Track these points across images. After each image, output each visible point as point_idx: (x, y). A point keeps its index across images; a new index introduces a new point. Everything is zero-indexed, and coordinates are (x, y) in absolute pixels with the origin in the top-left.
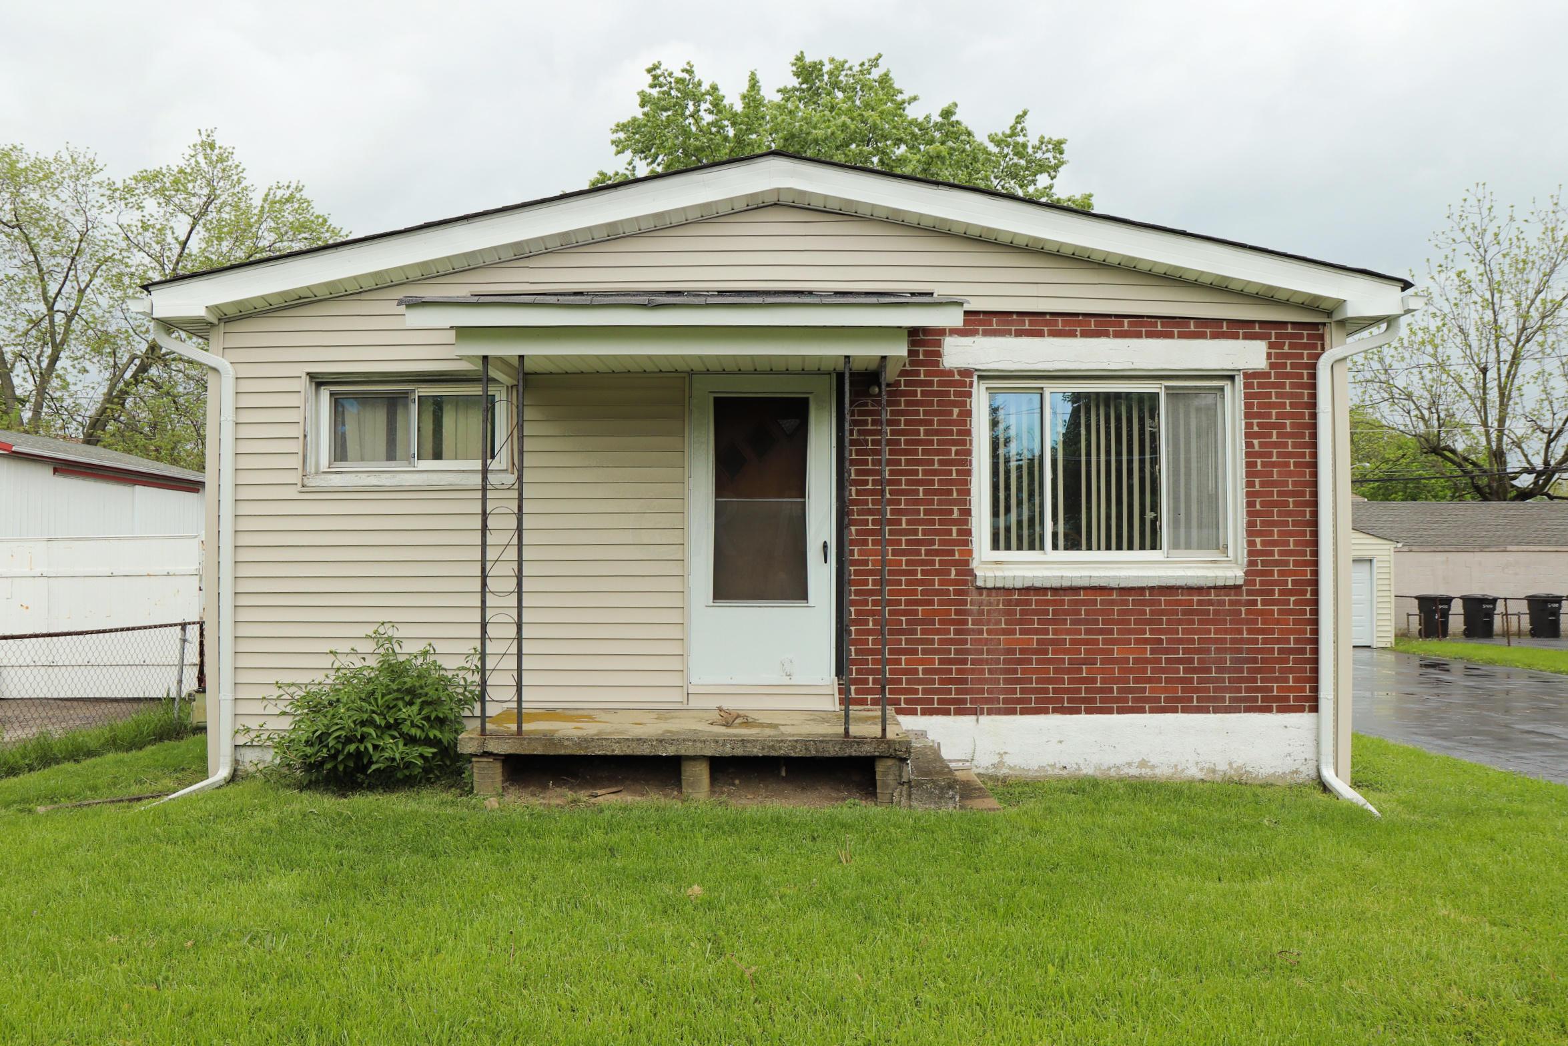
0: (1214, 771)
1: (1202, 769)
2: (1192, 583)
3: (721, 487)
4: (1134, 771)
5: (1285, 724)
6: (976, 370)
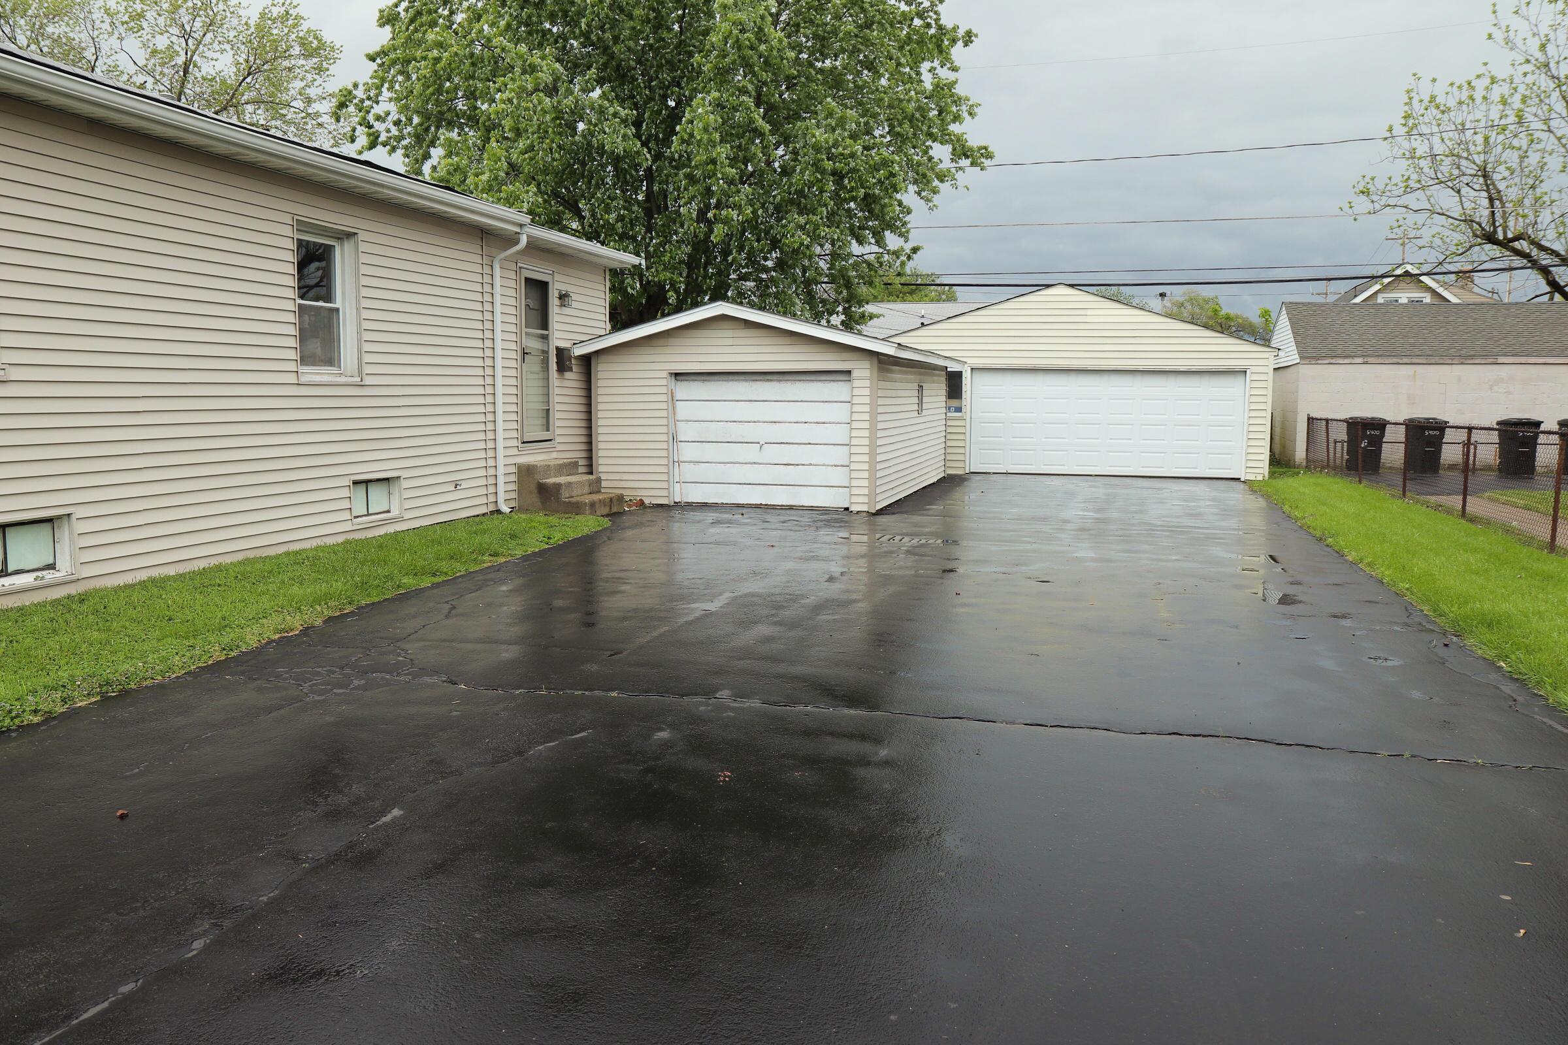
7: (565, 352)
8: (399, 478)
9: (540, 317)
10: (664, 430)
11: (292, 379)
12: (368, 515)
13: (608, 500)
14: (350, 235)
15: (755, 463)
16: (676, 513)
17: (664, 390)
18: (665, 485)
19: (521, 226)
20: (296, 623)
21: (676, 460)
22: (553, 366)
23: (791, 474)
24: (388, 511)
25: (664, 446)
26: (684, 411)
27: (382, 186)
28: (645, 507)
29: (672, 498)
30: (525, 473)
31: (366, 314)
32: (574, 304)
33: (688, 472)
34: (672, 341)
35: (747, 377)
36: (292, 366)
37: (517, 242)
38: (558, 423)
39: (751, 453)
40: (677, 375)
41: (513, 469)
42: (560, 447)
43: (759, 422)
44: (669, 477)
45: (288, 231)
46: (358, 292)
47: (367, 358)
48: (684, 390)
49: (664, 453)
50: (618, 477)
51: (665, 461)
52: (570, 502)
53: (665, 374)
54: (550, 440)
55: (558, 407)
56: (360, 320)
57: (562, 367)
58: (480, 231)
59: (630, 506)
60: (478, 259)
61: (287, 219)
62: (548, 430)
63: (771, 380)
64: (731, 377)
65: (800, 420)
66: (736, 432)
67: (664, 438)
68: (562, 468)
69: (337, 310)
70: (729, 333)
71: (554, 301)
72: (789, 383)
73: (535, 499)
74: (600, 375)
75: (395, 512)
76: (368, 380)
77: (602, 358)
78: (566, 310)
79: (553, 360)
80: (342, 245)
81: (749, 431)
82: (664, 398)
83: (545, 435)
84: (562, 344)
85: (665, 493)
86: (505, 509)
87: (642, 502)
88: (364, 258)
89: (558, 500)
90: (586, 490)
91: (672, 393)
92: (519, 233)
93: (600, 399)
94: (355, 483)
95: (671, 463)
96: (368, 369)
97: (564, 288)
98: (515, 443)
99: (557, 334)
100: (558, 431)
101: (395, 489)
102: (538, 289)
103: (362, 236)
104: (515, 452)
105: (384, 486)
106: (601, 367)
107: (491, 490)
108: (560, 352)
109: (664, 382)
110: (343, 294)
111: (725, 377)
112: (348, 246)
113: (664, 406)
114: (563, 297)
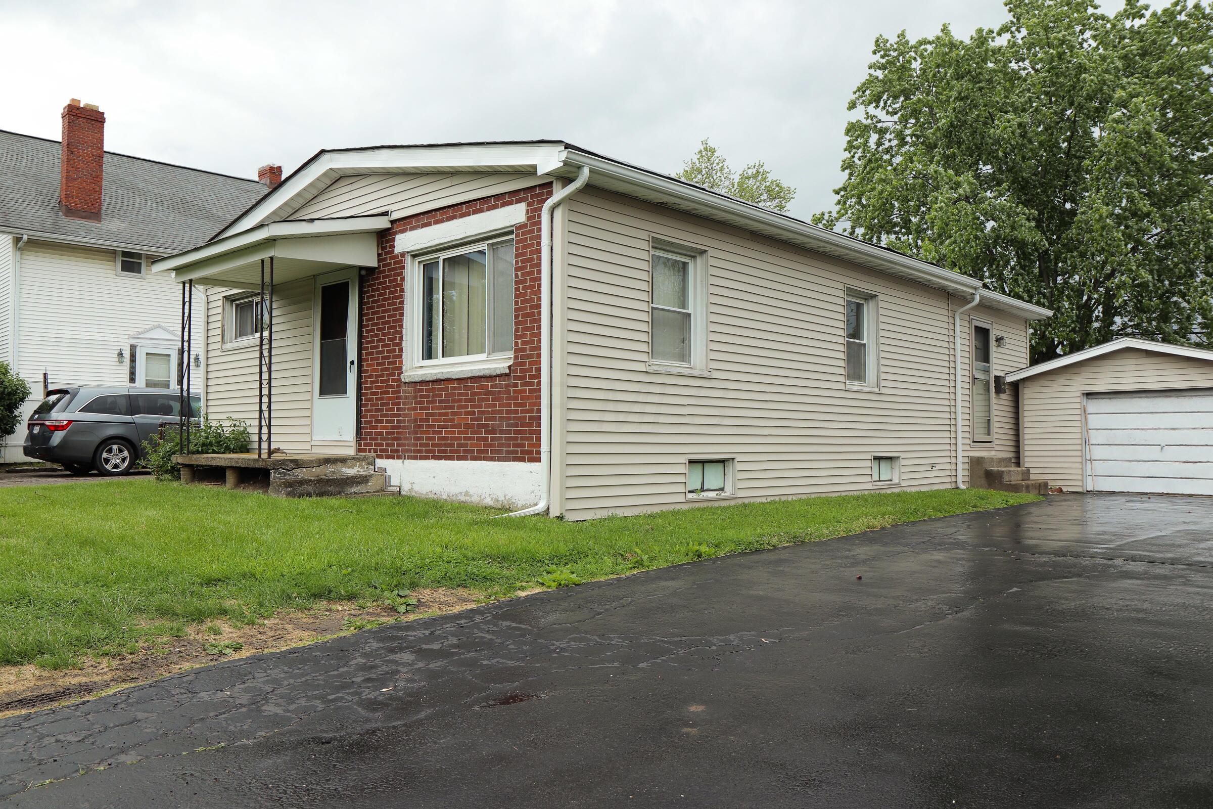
0: (498, 501)
1: (492, 499)
2: (487, 373)
3: (323, 337)
4: (463, 498)
5: (531, 470)
6: (408, 252)
7: (1001, 379)
8: (898, 457)
9: (984, 354)
10: (1079, 435)
11: (842, 386)
12: (880, 481)
13: (1037, 485)
14: (873, 297)
15: (1156, 461)
16: (1089, 499)
17: (1078, 406)
18: (1080, 477)
19: (976, 289)
20: (877, 523)
21: (1088, 458)
22: (993, 389)
23: (1189, 470)
24: (891, 480)
25: (1079, 447)
26: (1093, 421)
27: (895, 263)
28: (1064, 493)
29: (1085, 487)
30: (975, 463)
31: (882, 347)
32: (1007, 346)
33: (1099, 468)
34: (1084, 369)
35: (1148, 395)
36: (842, 379)
37: (972, 300)
38: (996, 430)
39: (1154, 453)
40: (1088, 395)
41: (967, 460)
42: (997, 448)
43: (1159, 429)
44: (1083, 471)
45: (841, 294)
46: (877, 333)
47: (883, 376)
48: (1093, 406)
49: (1079, 453)
50: (1040, 471)
51: (1079, 459)
52: (1010, 484)
53: (1079, 394)
54: (990, 442)
55: (996, 419)
56: (879, 351)
57: (999, 390)
58: (947, 295)
59: (1052, 492)
60: (946, 312)
61: (841, 286)
62: (989, 434)
63: (1170, 397)
64: (1134, 395)
65: (1197, 427)
66: (1140, 437)
67: (1079, 441)
68: (1001, 461)
69: (864, 345)
70: (1133, 361)
71: (993, 343)
72: (1187, 399)
73: (983, 481)
74: (1026, 396)
75: (895, 481)
76: (883, 391)
77: (1027, 384)
78: (1001, 350)
79: (992, 385)
80: (868, 304)
81: (1150, 436)
82: (1078, 412)
83: (986, 438)
84: (999, 374)
85: (1079, 483)
86: (962, 486)
87: (1060, 490)
88: (881, 311)
89: (1001, 483)
90: (1020, 477)
91: (1084, 408)
92: (974, 294)
93: (1026, 414)
94: (875, 458)
95: (1084, 462)
96: (883, 383)
97: (1000, 334)
98: (968, 441)
99: (995, 367)
100: (997, 436)
101: (896, 464)
102: (982, 334)
103: (881, 297)
104: (968, 448)
105: (889, 462)
106: (1026, 390)
107: (954, 473)
108: (997, 379)
109: (1078, 400)
110: (868, 334)
111: (1130, 395)
112: (872, 304)
113: (1078, 418)
114: (999, 340)
